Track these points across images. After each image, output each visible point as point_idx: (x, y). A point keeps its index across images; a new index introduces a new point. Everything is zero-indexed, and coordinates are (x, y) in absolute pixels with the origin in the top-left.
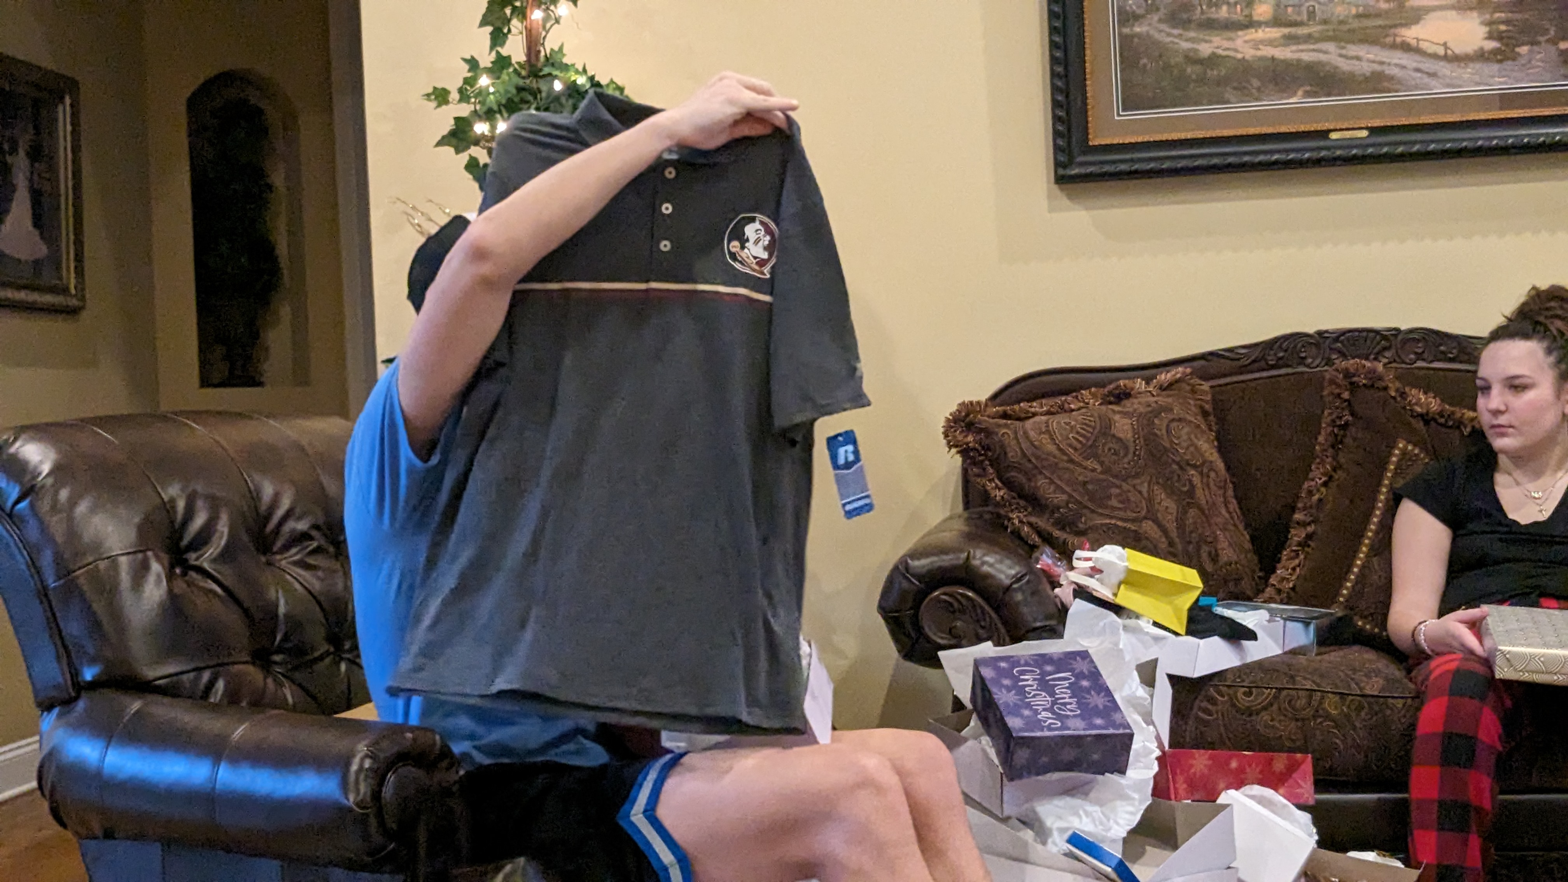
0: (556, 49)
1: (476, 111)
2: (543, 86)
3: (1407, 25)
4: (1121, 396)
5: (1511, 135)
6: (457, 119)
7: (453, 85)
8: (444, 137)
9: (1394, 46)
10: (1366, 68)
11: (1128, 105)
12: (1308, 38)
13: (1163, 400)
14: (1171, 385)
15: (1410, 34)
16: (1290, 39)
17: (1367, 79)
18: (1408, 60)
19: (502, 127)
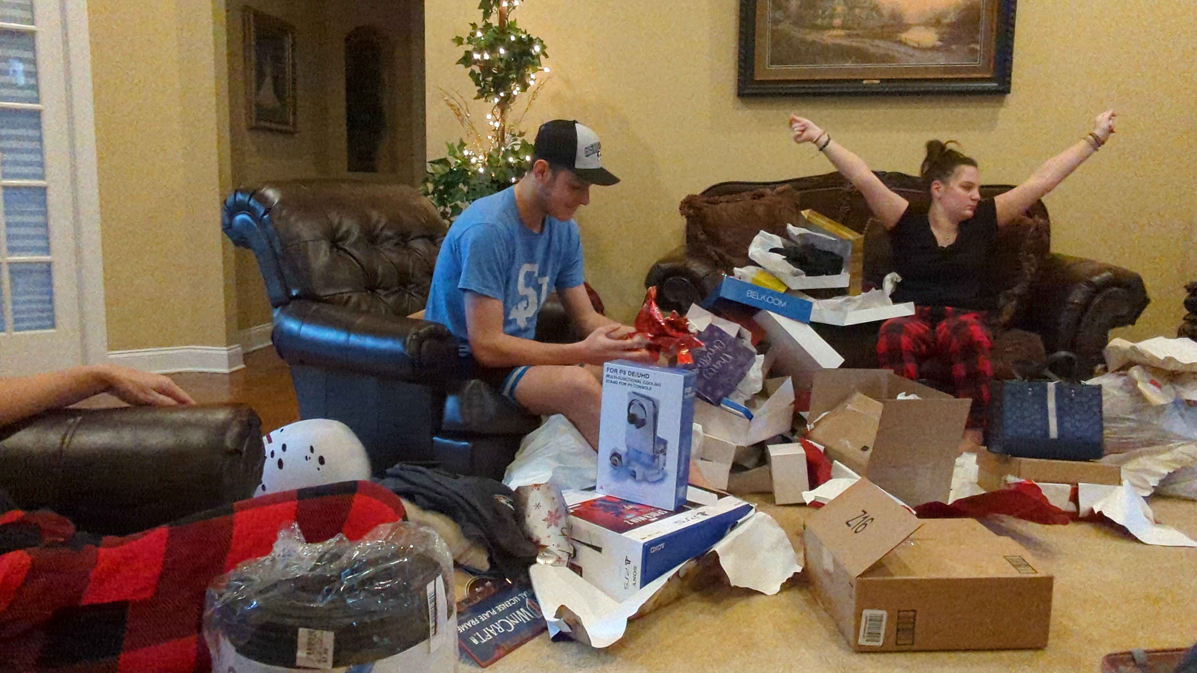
0: (513, 21)
1: (475, 48)
2: (505, 38)
3: (901, 32)
4: (760, 196)
5: (944, 86)
6: (467, 52)
7: (465, 36)
8: (460, 60)
9: (895, 42)
10: (882, 51)
11: (773, 62)
12: (858, 35)
13: (779, 198)
14: (783, 192)
15: (904, 36)
16: (849, 36)
17: (880, 56)
18: (902, 49)
19: (487, 57)
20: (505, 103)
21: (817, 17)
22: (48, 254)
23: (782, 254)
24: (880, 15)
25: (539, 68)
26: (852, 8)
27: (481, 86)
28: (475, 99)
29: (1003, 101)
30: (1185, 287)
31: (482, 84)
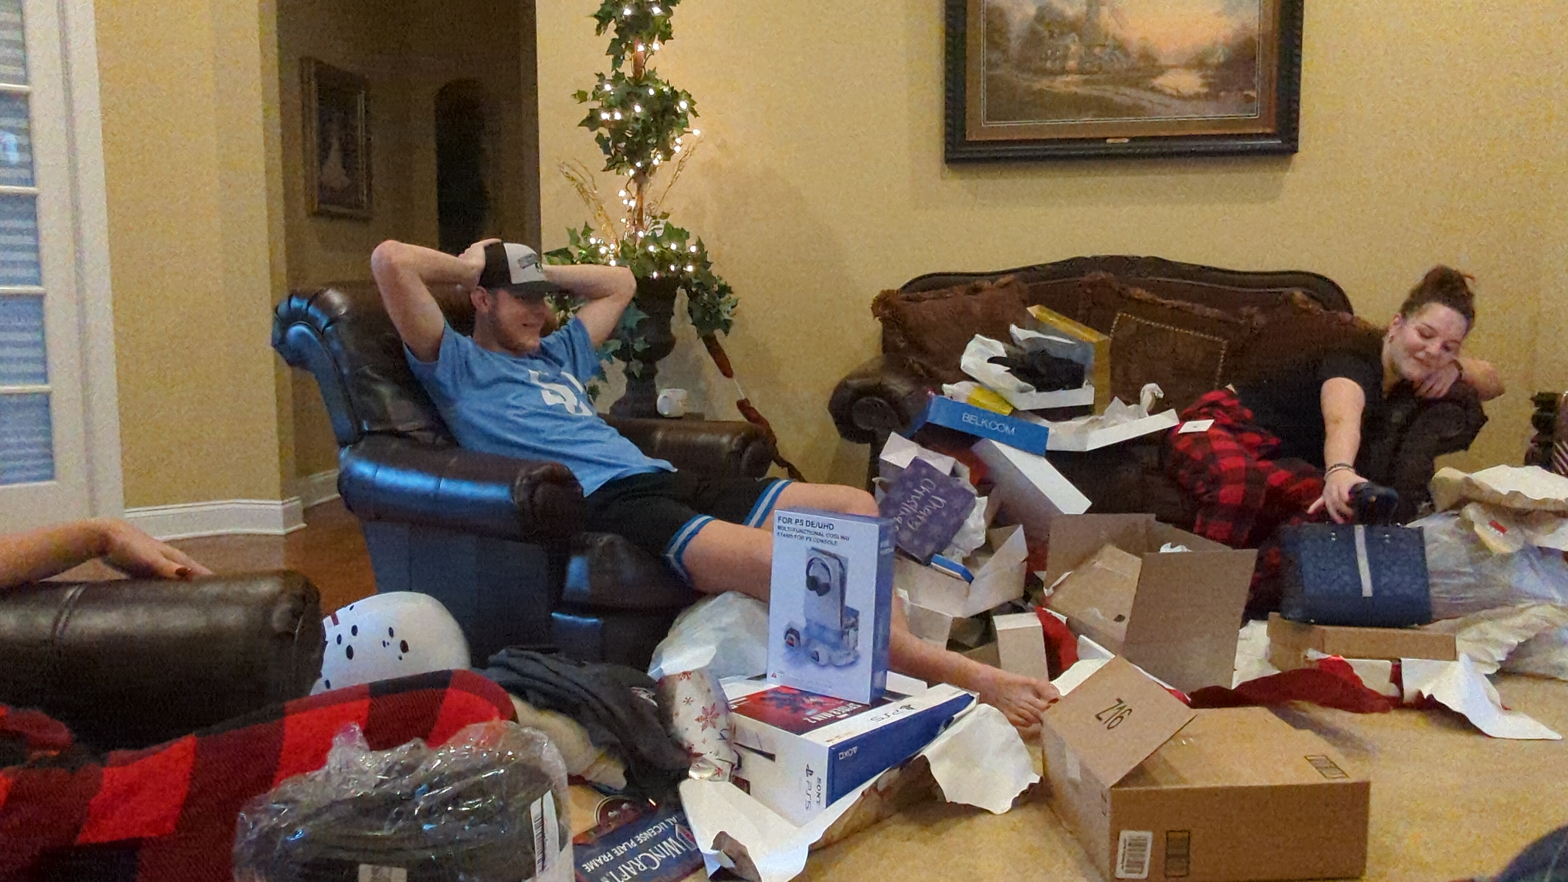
0: (652, 69)
1: (602, 105)
2: (642, 91)
3: (1154, 77)
4: (976, 290)
5: (1212, 145)
6: (591, 110)
7: (590, 89)
8: (583, 121)
9: (1146, 89)
10: (1129, 102)
11: (989, 118)
12: (1097, 83)
13: (1001, 293)
14: (1006, 285)
15: (1158, 82)
16: (1086, 82)
17: (1129, 108)
18: (1155, 98)
19: (618, 116)
20: (642, 176)
21: (1046, 60)
22: (46, 382)
23: (1006, 365)
24: (1127, 55)
25: (685, 129)
26: (1089, 47)
27: (611, 154)
28: (604, 170)
29: (1289, 163)
30: (1532, 399)
31: (613, 152)
